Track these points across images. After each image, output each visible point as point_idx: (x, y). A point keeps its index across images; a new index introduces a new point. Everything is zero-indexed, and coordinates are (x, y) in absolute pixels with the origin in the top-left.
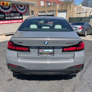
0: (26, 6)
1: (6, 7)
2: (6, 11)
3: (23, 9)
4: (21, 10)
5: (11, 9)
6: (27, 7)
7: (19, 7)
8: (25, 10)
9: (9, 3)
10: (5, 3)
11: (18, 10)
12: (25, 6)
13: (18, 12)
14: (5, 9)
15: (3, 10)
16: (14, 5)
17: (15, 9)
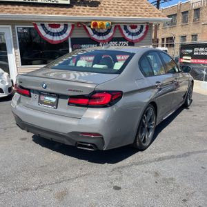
0: (145, 27)
1: (101, 31)
2: (101, 38)
3: (138, 33)
4: (133, 34)
5: (110, 34)
6: (147, 27)
7: (129, 28)
8: (141, 34)
9: (106, 23)
10: (99, 23)
11: (126, 35)
12: (142, 27)
13: (124, 39)
14: (99, 34)
15: (95, 37)
16: (119, 26)
17: (120, 34)
